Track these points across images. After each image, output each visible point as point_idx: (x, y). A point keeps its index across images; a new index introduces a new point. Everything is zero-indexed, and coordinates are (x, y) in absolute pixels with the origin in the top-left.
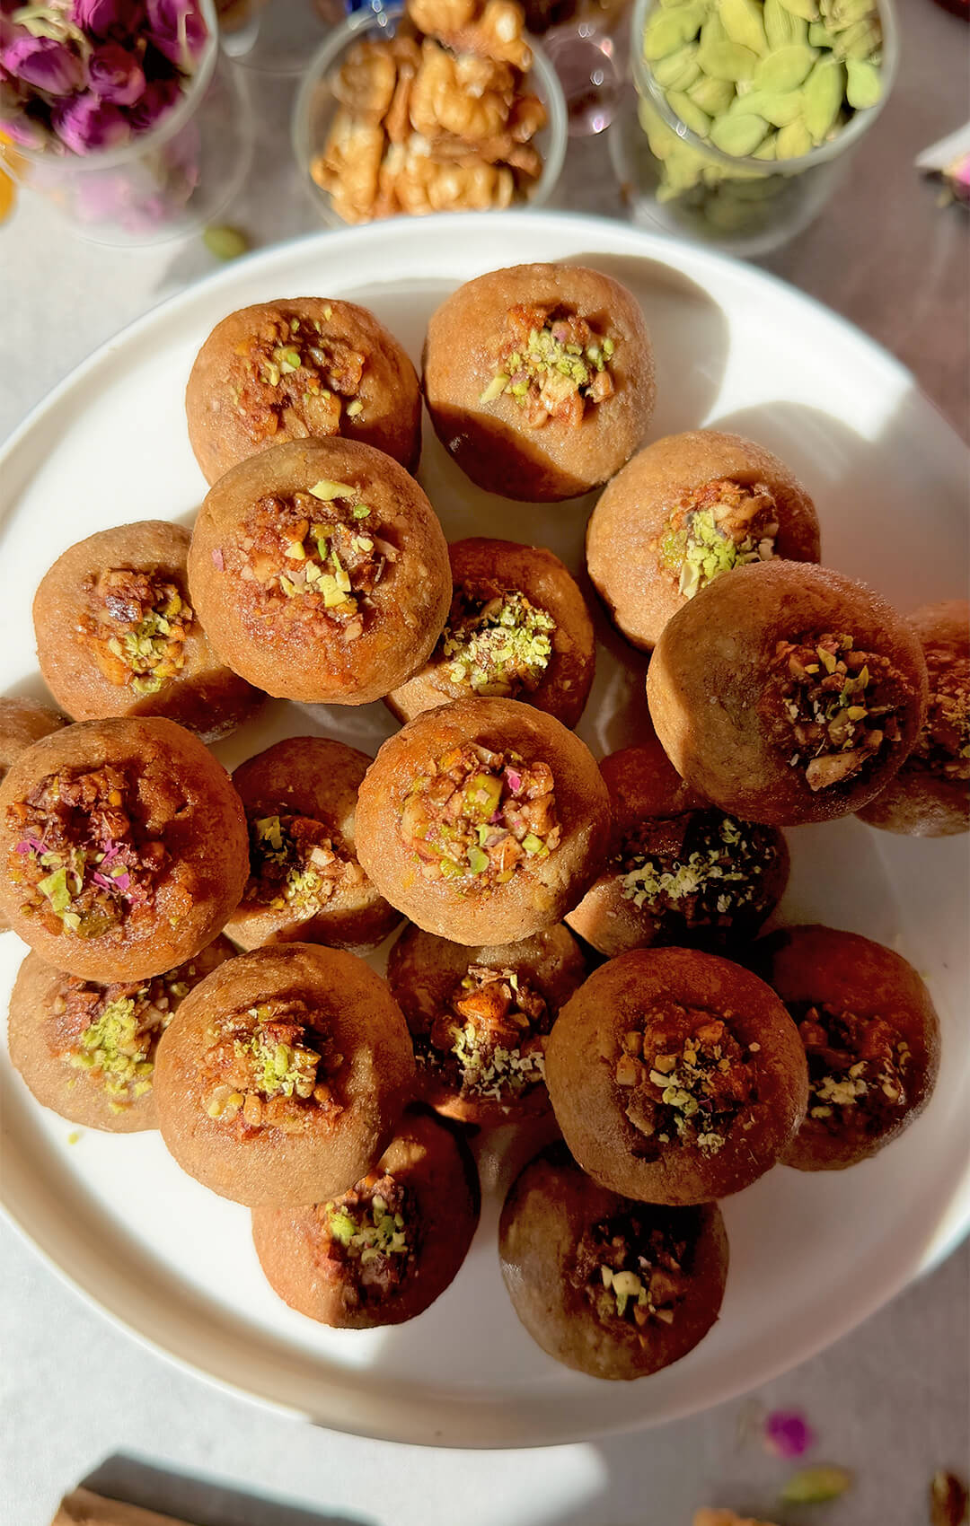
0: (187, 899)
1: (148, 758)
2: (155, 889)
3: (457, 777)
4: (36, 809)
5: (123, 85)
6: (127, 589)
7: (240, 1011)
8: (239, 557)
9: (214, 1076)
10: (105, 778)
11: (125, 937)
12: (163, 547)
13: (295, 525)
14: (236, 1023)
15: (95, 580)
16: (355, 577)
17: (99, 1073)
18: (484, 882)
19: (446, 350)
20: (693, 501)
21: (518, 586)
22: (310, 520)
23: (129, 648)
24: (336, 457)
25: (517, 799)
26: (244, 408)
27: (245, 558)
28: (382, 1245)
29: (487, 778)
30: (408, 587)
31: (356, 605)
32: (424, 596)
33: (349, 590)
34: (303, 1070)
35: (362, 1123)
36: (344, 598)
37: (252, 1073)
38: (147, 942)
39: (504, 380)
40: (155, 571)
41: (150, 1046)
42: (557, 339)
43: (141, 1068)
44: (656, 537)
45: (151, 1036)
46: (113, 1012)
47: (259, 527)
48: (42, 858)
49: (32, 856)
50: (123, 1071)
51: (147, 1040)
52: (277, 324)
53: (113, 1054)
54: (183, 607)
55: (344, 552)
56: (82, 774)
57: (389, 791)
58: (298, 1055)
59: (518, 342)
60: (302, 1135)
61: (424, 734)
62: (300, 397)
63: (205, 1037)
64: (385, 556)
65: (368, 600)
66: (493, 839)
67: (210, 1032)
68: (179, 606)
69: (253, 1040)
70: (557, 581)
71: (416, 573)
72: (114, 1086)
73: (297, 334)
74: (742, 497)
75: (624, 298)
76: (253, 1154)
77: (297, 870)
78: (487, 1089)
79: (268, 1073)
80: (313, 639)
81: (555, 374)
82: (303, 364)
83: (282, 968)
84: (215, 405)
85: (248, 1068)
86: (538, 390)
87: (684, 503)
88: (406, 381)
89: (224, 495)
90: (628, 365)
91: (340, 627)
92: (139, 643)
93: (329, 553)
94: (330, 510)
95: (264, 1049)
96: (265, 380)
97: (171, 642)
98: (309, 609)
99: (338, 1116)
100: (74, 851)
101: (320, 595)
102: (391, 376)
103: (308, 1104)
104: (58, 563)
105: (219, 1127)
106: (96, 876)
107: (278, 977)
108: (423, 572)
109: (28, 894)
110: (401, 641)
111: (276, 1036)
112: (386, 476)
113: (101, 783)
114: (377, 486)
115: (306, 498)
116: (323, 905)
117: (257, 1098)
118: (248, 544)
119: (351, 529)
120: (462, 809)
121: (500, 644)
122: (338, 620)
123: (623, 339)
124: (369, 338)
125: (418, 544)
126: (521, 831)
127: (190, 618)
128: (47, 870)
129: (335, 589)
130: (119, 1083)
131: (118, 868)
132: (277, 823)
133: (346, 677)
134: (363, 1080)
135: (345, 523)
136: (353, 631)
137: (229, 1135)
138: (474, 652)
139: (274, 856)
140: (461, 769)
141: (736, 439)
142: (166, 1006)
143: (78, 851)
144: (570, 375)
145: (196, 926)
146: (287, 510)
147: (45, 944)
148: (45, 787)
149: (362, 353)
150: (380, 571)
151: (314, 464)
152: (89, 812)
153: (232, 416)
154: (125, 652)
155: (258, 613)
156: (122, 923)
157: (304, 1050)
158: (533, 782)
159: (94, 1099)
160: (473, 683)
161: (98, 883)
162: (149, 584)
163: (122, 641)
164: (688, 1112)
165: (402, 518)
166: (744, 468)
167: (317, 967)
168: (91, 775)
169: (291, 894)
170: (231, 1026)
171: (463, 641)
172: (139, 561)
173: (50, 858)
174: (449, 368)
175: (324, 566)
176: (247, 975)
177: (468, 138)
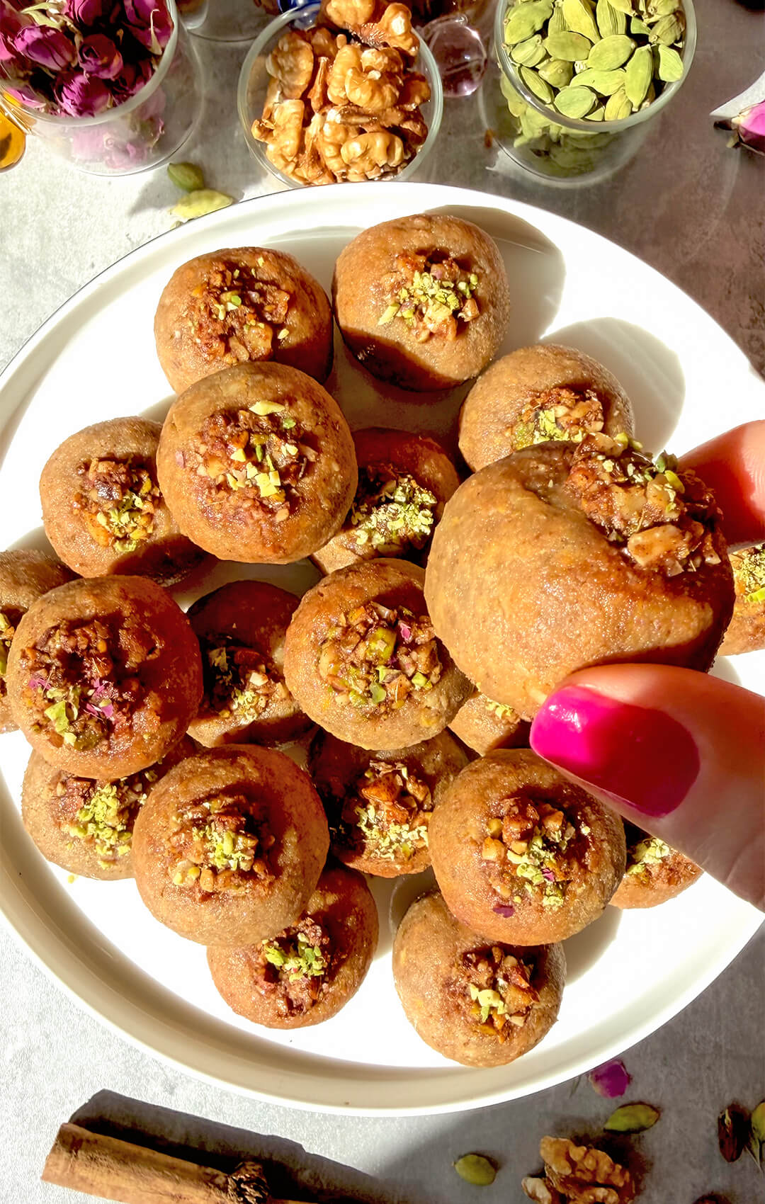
0: (156, 720)
1: (126, 613)
2: (132, 714)
3: (361, 629)
4: (43, 653)
5: (107, 66)
6: (111, 476)
7: (197, 803)
8: (195, 457)
9: (178, 854)
10: (95, 631)
11: (110, 748)
12: (137, 440)
13: (239, 435)
14: (193, 813)
15: (87, 466)
16: (283, 474)
17: (91, 840)
18: (383, 709)
19: (351, 286)
20: (539, 402)
21: (407, 469)
22: (250, 431)
23: (112, 520)
24: (270, 381)
25: (407, 646)
26: (199, 338)
27: (200, 459)
28: (305, 970)
29: (385, 631)
30: (324, 480)
31: (284, 495)
32: (337, 485)
33: (279, 484)
34: (244, 851)
35: (289, 887)
36: (275, 491)
37: (206, 852)
38: (127, 752)
39: (395, 308)
40: (132, 459)
41: (128, 820)
42: (435, 278)
43: (122, 836)
44: (511, 426)
45: (130, 813)
46: (100, 795)
47: (211, 437)
48: (48, 693)
49: (40, 691)
50: (110, 838)
51: (127, 815)
52: (223, 273)
53: (101, 826)
54: (153, 487)
55: (275, 455)
56: (77, 627)
57: (310, 636)
58: (240, 839)
59: (406, 280)
60: (244, 897)
61: (337, 592)
62: (242, 328)
63: (171, 823)
64: (306, 457)
65: (294, 491)
66: (389, 677)
67: (174, 818)
68: (150, 487)
69: (207, 827)
70: (437, 465)
71: (330, 469)
72: (102, 849)
73: (238, 279)
74: (577, 401)
75: (484, 241)
76: (206, 912)
77: (239, 689)
79: (218, 853)
80: (252, 521)
81: (434, 303)
82: (243, 303)
83: (228, 768)
84: (177, 334)
85: (203, 848)
86: (422, 315)
87: (533, 403)
88: (321, 309)
89: (185, 409)
90: (489, 291)
91: (272, 512)
92: (119, 516)
93: (264, 456)
94: (265, 423)
95: (215, 834)
96: (214, 316)
97: (143, 513)
98: (248, 498)
99: (271, 884)
100: (71, 688)
101: (257, 488)
102: (309, 306)
103: (248, 875)
104: (59, 451)
105: (181, 891)
106: (88, 706)
107: (225, 776)
108: (336, 468)
109: (37, 717)
110: (319, 519)
111: (224, 825)
112: (309, 395)
113: (91, 634)
114: (301, 403)
115: (247, 414)
116: (260, 714)
117: (210, 872)
118: (203, 449)
119: (280, 438)
120: (366, 654)
121: (394, 517)
122: (270, 506)
123: (485, 272)
124: (293, 279)
125: (332, 447)
126: (410, 671)
127: (158, 495)
128: (52, 702)
129: (269, 485)
130: (105, 848)
131: (104, 701)
132: (224, 653)
133: (276, 548)
134: (290, 854)
135: (276, 433)
136: (282, 515)
137: (190, 897)
138: (374, 522)
139: (222, 678)
140: (365, 623)
141: (575, 354)
142: (141, 790)
143: (74, 689)
144: (446, 304)
145: (163, 739)
146: (232, 424)
147: (50, 752)
148: (49, 637)
149: (288, 292)
150: (303, 469)
151: (252, 387)
152: (83, 658)
153: (190, 342)
154: (109, 523)
155: (210, 501)
156: (107, 738)
157: (245, 835)
158: (420, 632)
159: (87, 858)
160: (373, 543)
161: (89, 711)
162: (127, 470)
163: (107, 515)
164: (536, 882)
165: (320, 427)
166: (580, 377)
167: (255, 767)
168: (84, 629)
169: (235, 707)
170: (190, 815)
171: (366, 513)
172: (120, 451)
173: (54, 693)
174: (353, 299)
175: (260, 466)
176: (202, 773)
177: (370, 110)
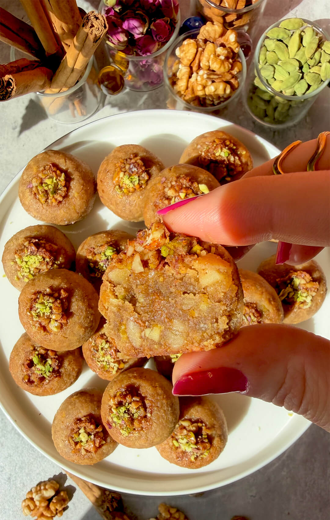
17: (20, 267)
27: (170, 186)
43: (30, 275)
46: (36, 257)
50: (26, 272)
51: (38, 270)
53: (27, 266)
68: (144, 182)
72: (20, 273)
78: (98, 361)
92: (127, 179)
118: (174, 183)
127: (144, 187)
154: (122, 178)
159: (13, 271)
163: (124, 175)
177: (218, 72)
